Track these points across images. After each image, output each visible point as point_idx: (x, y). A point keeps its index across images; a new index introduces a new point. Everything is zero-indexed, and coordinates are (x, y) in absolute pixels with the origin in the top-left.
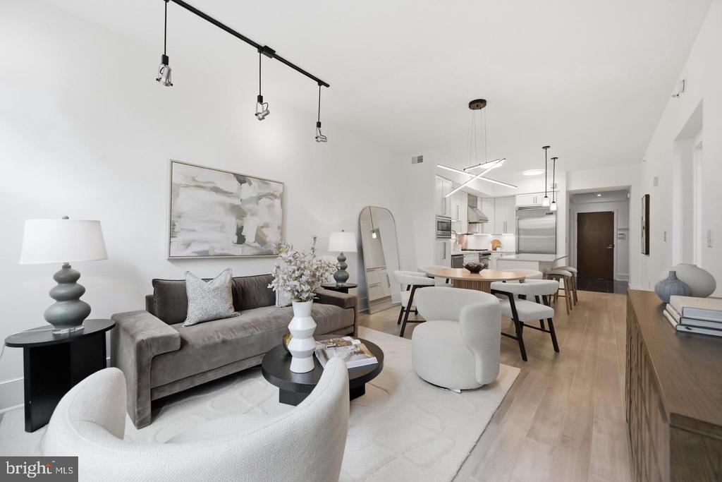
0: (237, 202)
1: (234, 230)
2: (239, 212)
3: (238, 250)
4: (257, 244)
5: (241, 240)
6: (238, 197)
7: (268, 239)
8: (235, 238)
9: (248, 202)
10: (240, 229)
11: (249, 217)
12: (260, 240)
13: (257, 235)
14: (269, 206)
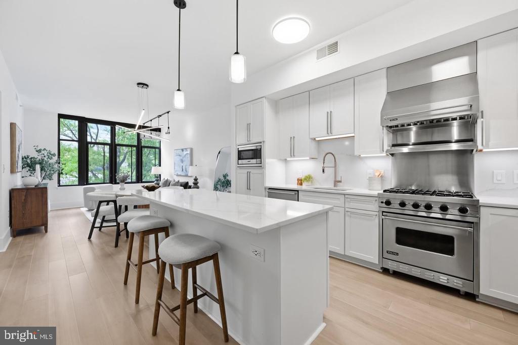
0: (182, 158)
2: (182, 161)
4: (184, 172)
6: (182, 156)
8: (182, 170)
9: (184, 157)
10: (182, 167)
11: (184, 162)
12: (186, 170)
13: (185, 168)
14: (187, 158)
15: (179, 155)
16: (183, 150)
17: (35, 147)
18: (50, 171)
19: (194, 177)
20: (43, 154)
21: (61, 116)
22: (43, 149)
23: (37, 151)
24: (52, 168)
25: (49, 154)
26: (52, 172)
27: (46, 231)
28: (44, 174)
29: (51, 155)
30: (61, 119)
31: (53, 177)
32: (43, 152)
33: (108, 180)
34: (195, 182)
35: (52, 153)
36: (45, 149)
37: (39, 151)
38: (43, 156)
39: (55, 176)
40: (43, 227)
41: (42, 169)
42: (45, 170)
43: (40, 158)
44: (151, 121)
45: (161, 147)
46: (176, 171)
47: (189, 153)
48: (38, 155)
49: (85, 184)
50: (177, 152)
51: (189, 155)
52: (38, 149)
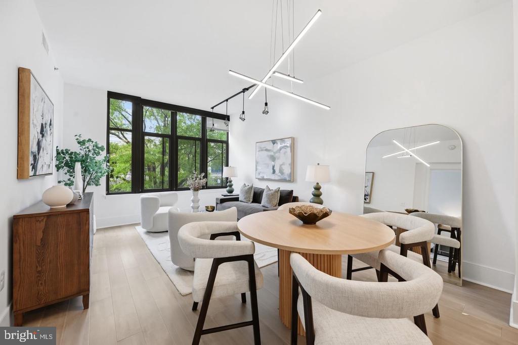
0: (272, 153)
1: (272, 168)
2: (273, 158)
3: (273, 177)
4: (279, 174)
5: (274, 172)
6: (272, 151)
7: (284, 171)
8: (272, 171)
9: (276, 152)
10: (274, 167)
11: (276, 160)
12: (281, 172)
13: (280, 169)
14: (285, 153)
15: (267, 150)
16: (274, 142)
17: (77, 137)
18: (96, 172)
19: (315, 184)
20: (88, 148)
21: (111, 95)
22: (87, 140)
23: (79, 143)
24: (100, 168)
25: (95, 148)
26: (100, 174)
27: (86, 306)
28: (88, 178)
29: (97, 149)
30: (110, 99)
31: (100, 181)
32: (87, 144)
34: (317, 192)
35: (100, 146)
36: (89, 140)
37: (82, 143)
38: (87, 150)
39: (103, 181)
40: (81, 297)
41: (85, 170)
42: (90, 171)
43: (83, 153)
44: (227, 100)
45: (228, 141)
46: (259, 174)
47: (288, 145)
48: (80, 149)
49: (140, 190)
50: (263, 145)
51: (289, 150)
52: (81, 140)
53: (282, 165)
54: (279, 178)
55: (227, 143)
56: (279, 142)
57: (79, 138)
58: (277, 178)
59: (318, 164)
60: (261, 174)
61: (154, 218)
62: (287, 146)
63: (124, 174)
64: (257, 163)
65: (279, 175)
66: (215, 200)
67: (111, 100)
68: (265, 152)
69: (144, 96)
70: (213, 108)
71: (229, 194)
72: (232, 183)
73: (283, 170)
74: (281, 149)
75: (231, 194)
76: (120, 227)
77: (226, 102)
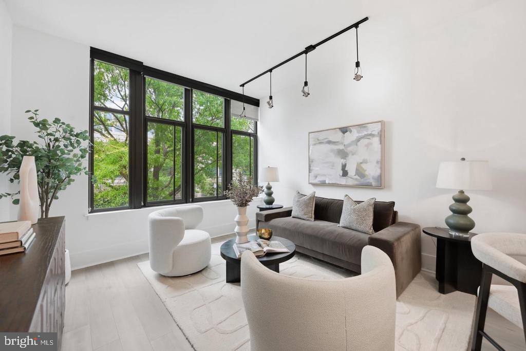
0: (341, 147)
1: (340, 167)
2: (343, 154)
3: (343, 181)
4: (357, 177)
5: (345, 174)
6: (341, 144)
7: (367, 173)
8: (341, 173)
9: (350, 145)
10: (344, 166)
11: (350, 156)
12: (360, 173)
13: (357, 170)
14: (368, 146)
15: (329, 142)
16: (344, 130)
17: (31, 115)
19: (455, 193)
20: (53, 134)
21: (97, 54)
22: (51, 119)
23: (37, 125)
30: (95, 60)
32: (51, 128)
33: (179, 196)
35: (77, 131)
36: (56, 121)
37: (42, 125)
38: (52, 138)
43: (43, 143)
44: (271, 70)
45: (257, 133)
46: (316, 177)
47: (376, 133)
48: (40, 136)
49: (142, 204)
50: (322, 136)
51: (376, 140)
52: (38, 121)
53: (361, 163)
54: (356, 183)
55: (255, 135)
56: (354, 130)
57: (34, 116)
58: (350, 182)
59: (463, 159)
60: (318, 177)
61: (174, 253)
62: (372, 135)
63: (112, 179)
64: (311, 162)
65: (356, 179)
66: (255, 216)
67: (96, 62)
68: (327, 145)
69: (148, 62)
70: (243, 85)
71: (268, 206)
72: (272, 189)
73: (365, 171)
74: (358, 140)
75: (270, 206)
76: (111, 264)
77: (269, 73)
